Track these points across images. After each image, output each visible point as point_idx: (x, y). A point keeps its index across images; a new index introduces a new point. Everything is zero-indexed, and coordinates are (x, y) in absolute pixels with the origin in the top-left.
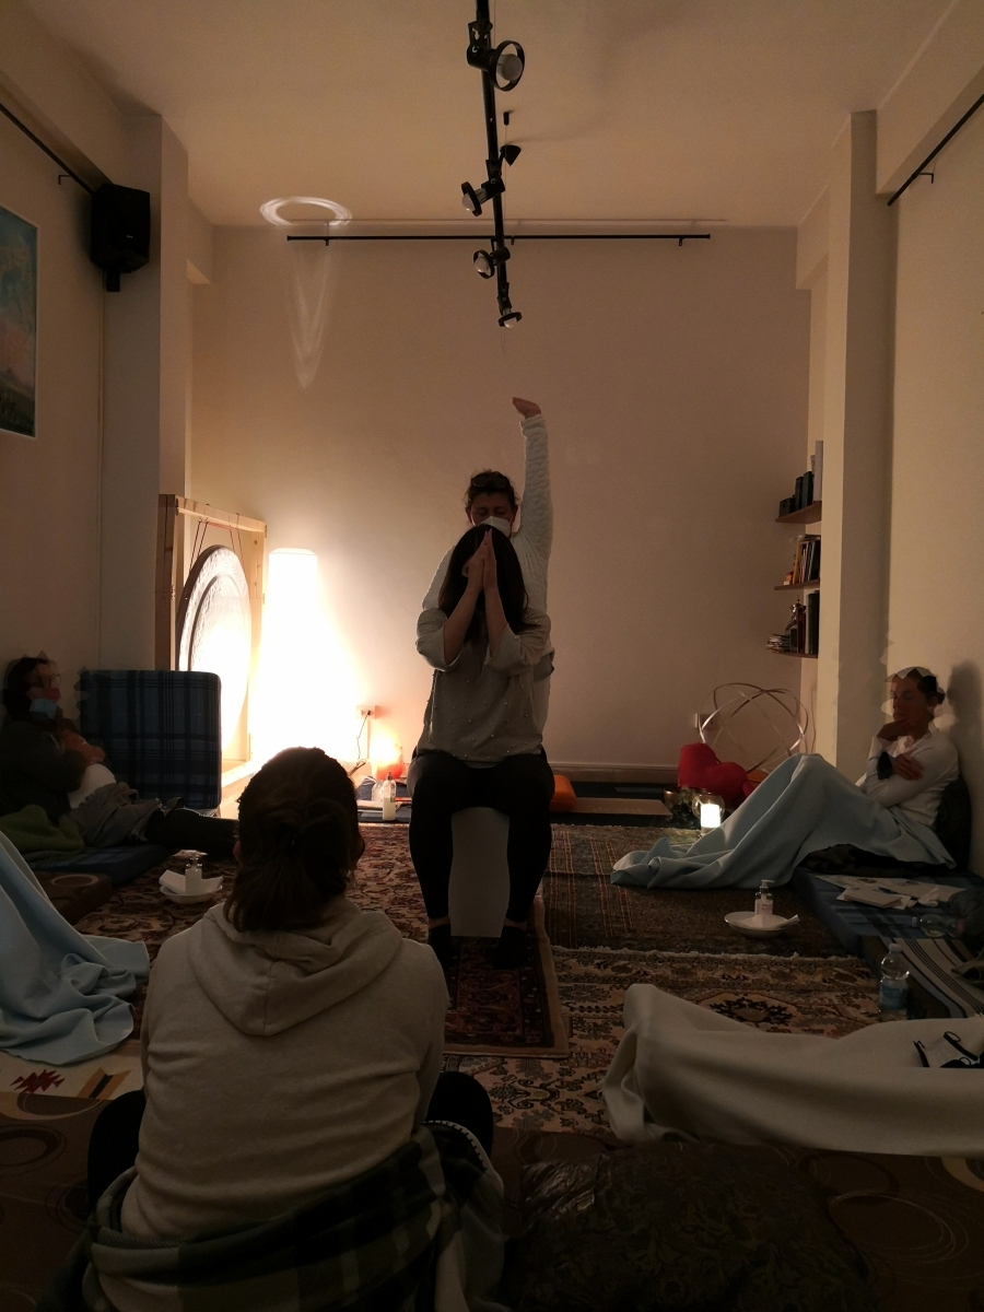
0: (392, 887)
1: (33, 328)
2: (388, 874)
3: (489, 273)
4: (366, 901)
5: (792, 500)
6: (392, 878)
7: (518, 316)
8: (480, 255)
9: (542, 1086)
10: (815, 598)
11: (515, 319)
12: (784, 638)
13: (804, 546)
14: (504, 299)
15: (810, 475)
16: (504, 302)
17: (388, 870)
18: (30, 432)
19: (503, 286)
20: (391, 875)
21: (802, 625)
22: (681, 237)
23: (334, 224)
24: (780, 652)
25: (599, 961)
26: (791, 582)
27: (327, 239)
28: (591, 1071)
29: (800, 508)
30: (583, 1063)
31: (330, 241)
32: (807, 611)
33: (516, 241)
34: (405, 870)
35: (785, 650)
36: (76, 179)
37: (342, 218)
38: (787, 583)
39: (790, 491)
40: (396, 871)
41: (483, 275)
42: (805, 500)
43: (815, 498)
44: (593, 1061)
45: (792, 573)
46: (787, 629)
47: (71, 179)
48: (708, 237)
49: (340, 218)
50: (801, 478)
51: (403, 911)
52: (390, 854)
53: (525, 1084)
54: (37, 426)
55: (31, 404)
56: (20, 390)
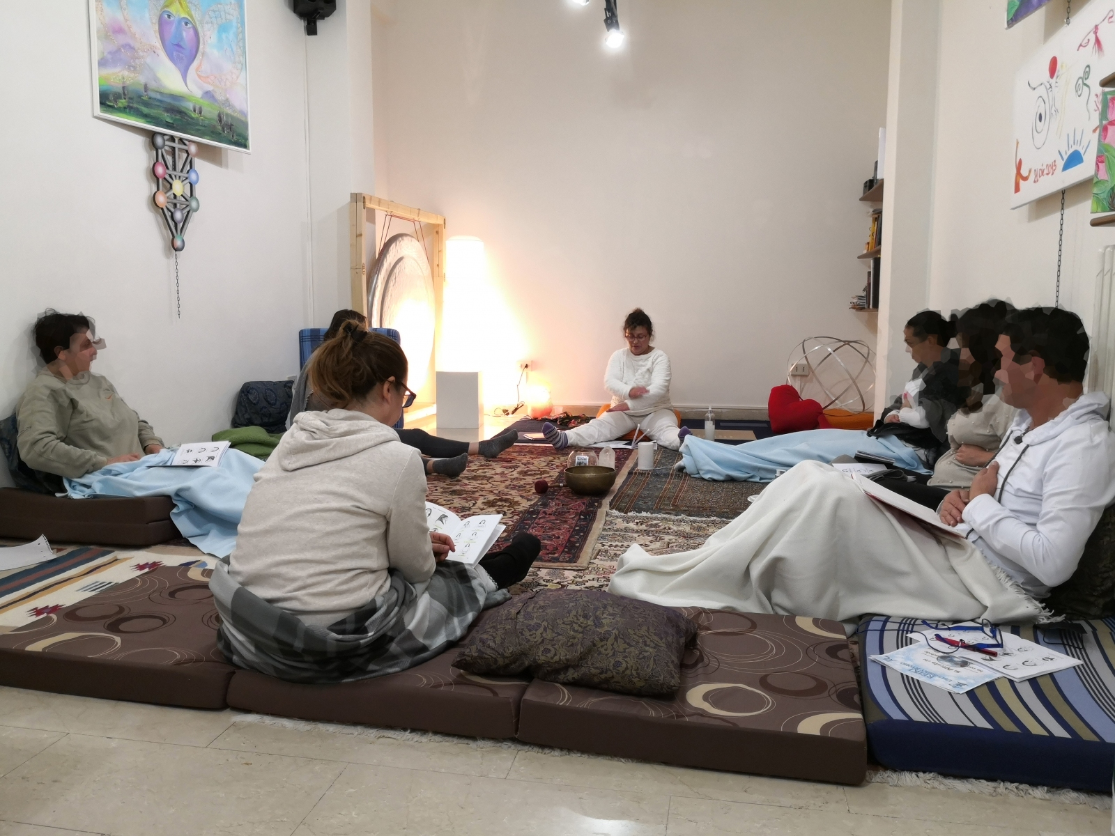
1: (244, 66)
9: (558, 583)
10: (877, 262)
13: (876, 219)
18: (245, 146)
25: (638, 521)
26: (867, 251)
28: (596, 577)
30: (595, 573)
35: (859, 308)
38: (865, 252)
44: (602, 572)
45: (868, 243)
51: (513, 492)
53: (548, 581)
54: (251, 142)
55: (245, 125)
56: (236, 115)
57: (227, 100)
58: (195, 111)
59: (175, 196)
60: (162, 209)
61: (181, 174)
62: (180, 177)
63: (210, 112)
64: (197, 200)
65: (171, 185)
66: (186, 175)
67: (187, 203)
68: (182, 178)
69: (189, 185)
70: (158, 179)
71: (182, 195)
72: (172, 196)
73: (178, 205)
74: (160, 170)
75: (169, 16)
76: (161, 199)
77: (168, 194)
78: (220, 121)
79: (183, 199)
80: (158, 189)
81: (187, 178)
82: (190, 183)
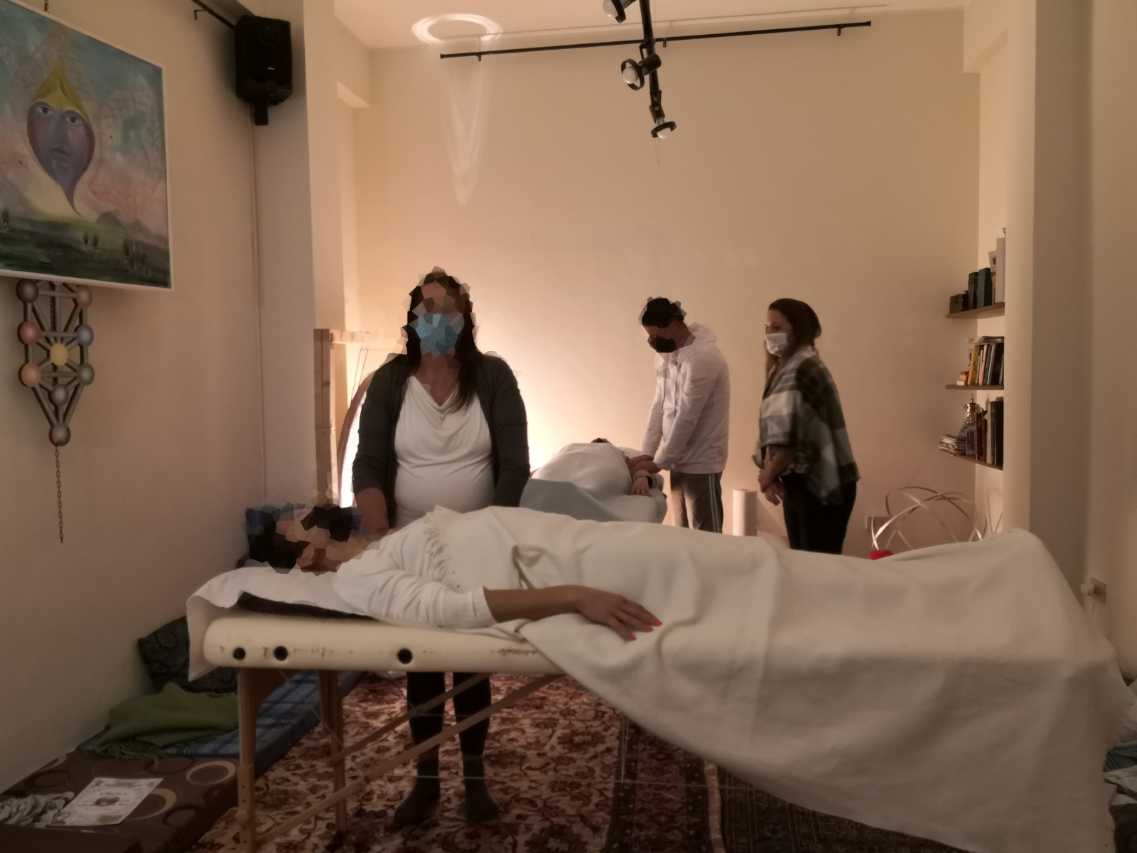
0: (554, 760)
1: (163, 174)
2: (550, 737)
3: (638, 83)
4: (524, 785)
5: (965, 296)
6: (554, 747)
7: (671, 125)
8: (628, 65)
10: (998, 406)
11: (668, 130)
12: (960, 440)
13: (982, 347)
14: (657, 109)
15: (988, 273)
16: (657, 111)
17: (550, 730)
18: (165, 283)
19: (655, 93)
20: (554, 740)
21: (982, 432)
22: (840, 27)
23: (486, 39)
24: (955, 455)
26: (966, 382)
27: (479, 54)
29: (975, 307)
31: (482, 56)
32: (988, 417)
33: (669, 43)
34: (568, 731)
35: (961, 453)
36: (211, 12)
37: (493, 32)
38: (961, 383)
39: (962, 286)
40: (559, 732)
41: (633, 86)
42: (981, 298)
43: (997, 299)
45: (967, 373)
46: (963, 431)
47: (206, 13)
48: (868, 24)
49: (491, 33)
50: (976, 274)
52: (554, 704)
54: (173, 277)
55: (165, 255)
56: (151, 241)
57: (137, 223)
58: (86, 242)
59: (55, 367)
60: (34, 389)
61: (64, 335)
62: (62, 339)
63: (111, 241)
64: (91, 368)
65: (48, 352)
66: (74, 335)
67: (75, 374)
68: (65, 341)
69: (78, 348)
70: (26, 347)
71: (66, 364)
72: (51, 367)
73: (60, 380)
74: (30, 333)
75: (45, 110)
76: (32, 375)
77: (43, 366)
78: (127, 253)
79: (70, 370)
80: (27, 361)
81: (74, 339)
82: (79, 345)
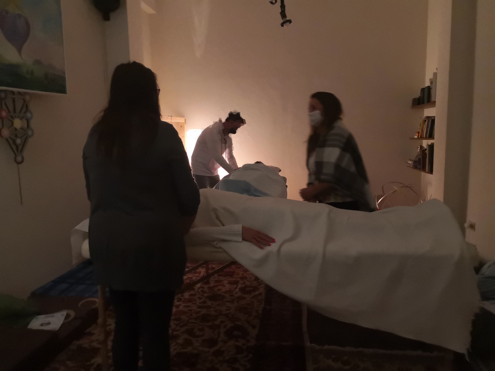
0: (237, 298)
1: (62, 43)
4: (224, 308)
5: (419, 99)
6: (237, 292)
7: (290, 21)
10: (431, 147)
11: (288, 23)
12: (415, 162)
13: (425, 121)
14: (283, 13)
15: (429, 88)
18: (64, 92)
19: (283, 6)
21: (424, 158)
24: (413, 168)
29: (423, 103)
32: (427, 152)
38: (416, 137)
39: (418, 94)
41: (272, 3)
42: (426, 99)
43: (433, 99)
45: (419, 133)
46: (416, 158)
50: (424, 88)
52: (238, 274)
54: (68, 89)
55: (64, 79)
56: (57, 73)
57: (51, 65)
58: (28, 73)
60: (7, 139)
61: (19, 115)
63: (39, 73)
64: (32, 130)
65: (12, 122)
67: (25, 133)
68: (20, 118)
69: (26, 121)
71: (21, 128)
72: (14, 129)
73: (18, 135)
74: (4, 114)
75: (7, 13)
76: (6, 133)
77: (11, 129)
78: (47, 78)
79: (23, 131)
80: (3, 126)
81: (24, 117)
